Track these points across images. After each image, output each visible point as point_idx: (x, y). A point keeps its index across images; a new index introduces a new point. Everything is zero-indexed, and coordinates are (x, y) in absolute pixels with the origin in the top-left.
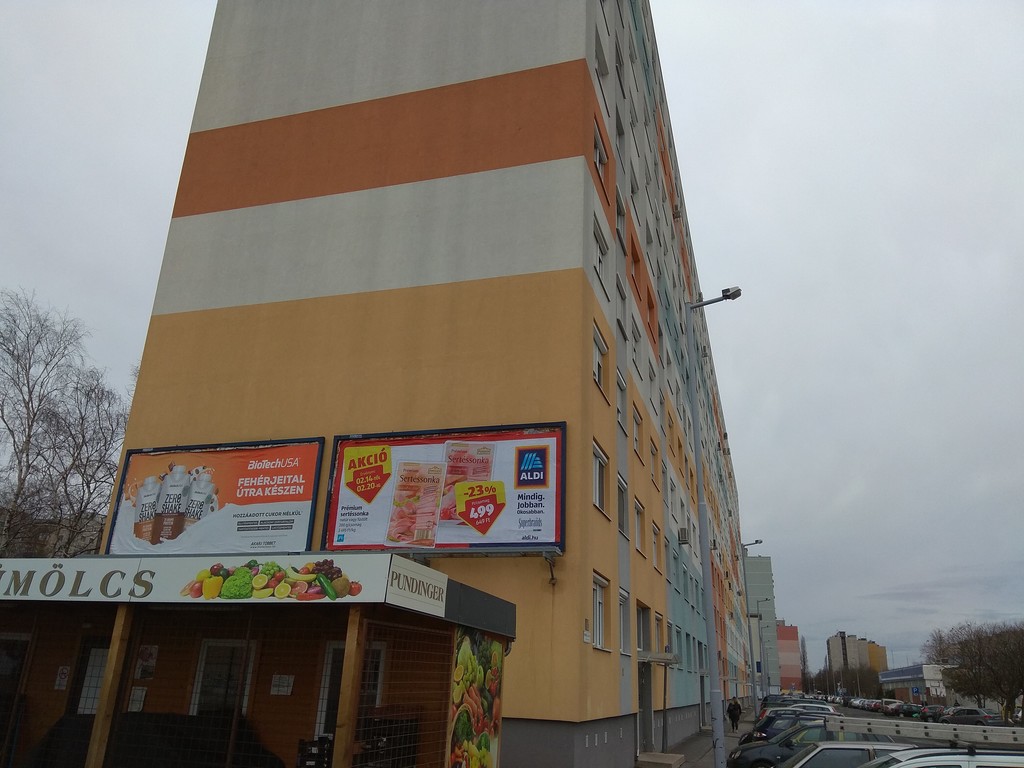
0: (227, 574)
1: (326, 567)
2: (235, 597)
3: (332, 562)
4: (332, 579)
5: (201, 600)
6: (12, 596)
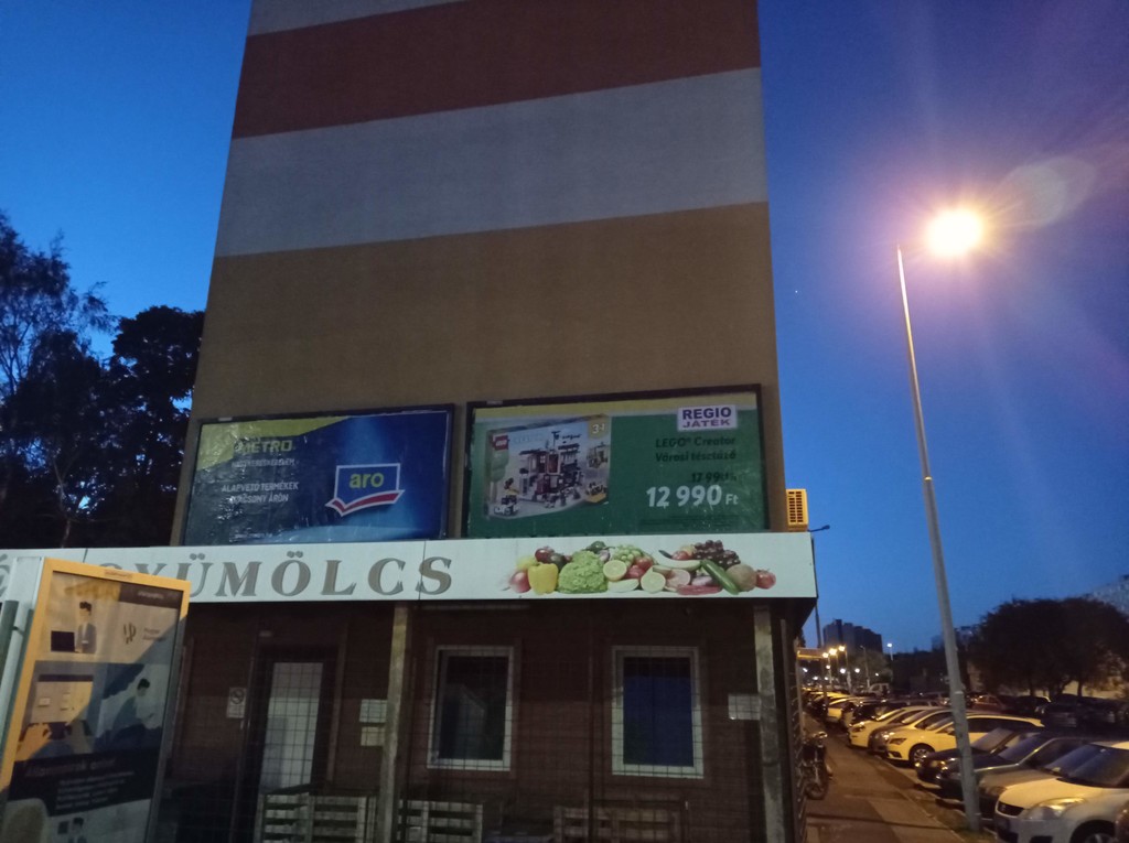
0: (563, 561)
1: (712, 550)
2: (582, 591)
3: (719, 544)
4: (726, 567)
5: (530, 595)
6: (229, 598)
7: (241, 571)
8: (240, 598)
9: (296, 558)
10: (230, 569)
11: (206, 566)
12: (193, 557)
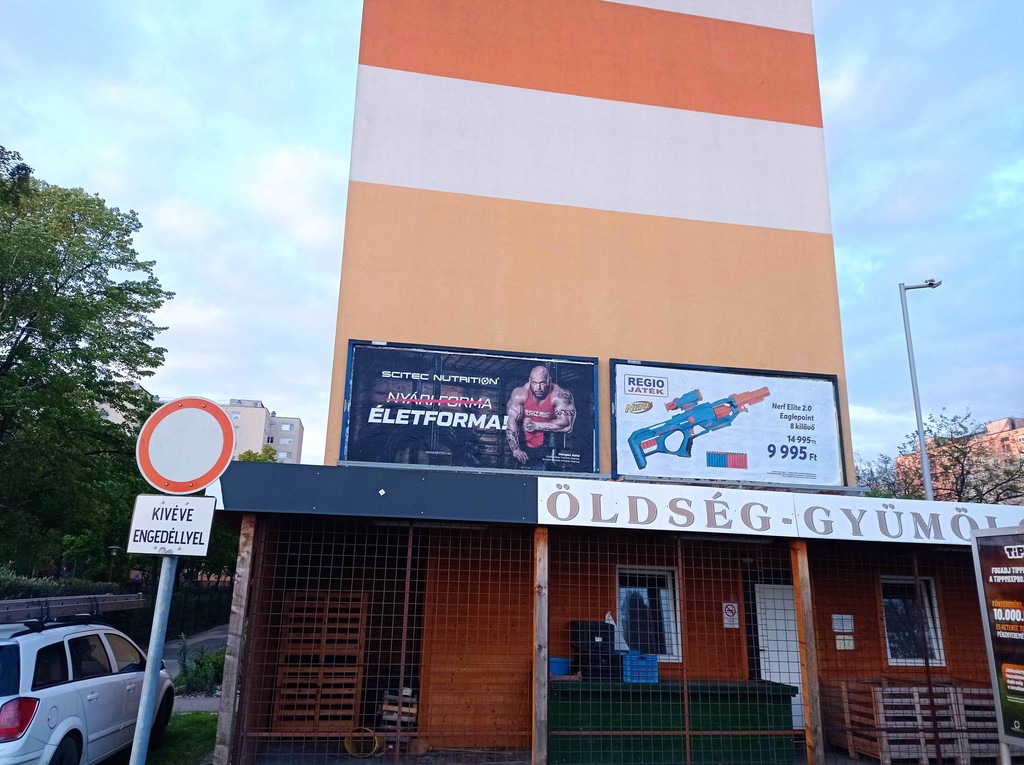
6: (925, 540)
7: (927, 520)
8: (932, 540)
9: (962, 513)
10: (917, 517)
11: (899, 515)
12: (884, 505)
